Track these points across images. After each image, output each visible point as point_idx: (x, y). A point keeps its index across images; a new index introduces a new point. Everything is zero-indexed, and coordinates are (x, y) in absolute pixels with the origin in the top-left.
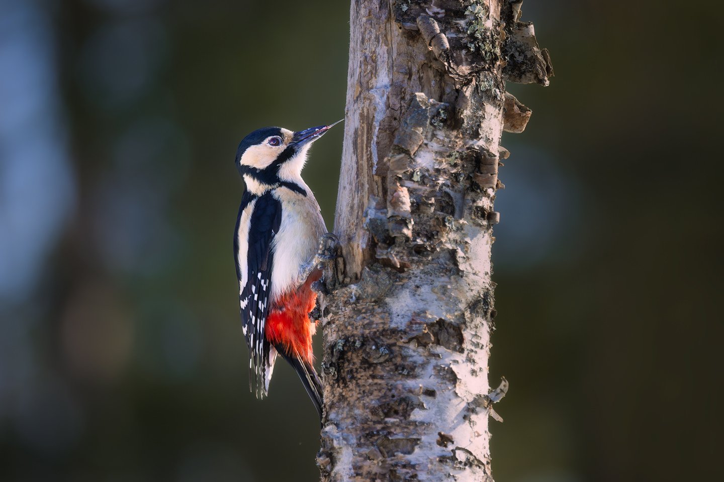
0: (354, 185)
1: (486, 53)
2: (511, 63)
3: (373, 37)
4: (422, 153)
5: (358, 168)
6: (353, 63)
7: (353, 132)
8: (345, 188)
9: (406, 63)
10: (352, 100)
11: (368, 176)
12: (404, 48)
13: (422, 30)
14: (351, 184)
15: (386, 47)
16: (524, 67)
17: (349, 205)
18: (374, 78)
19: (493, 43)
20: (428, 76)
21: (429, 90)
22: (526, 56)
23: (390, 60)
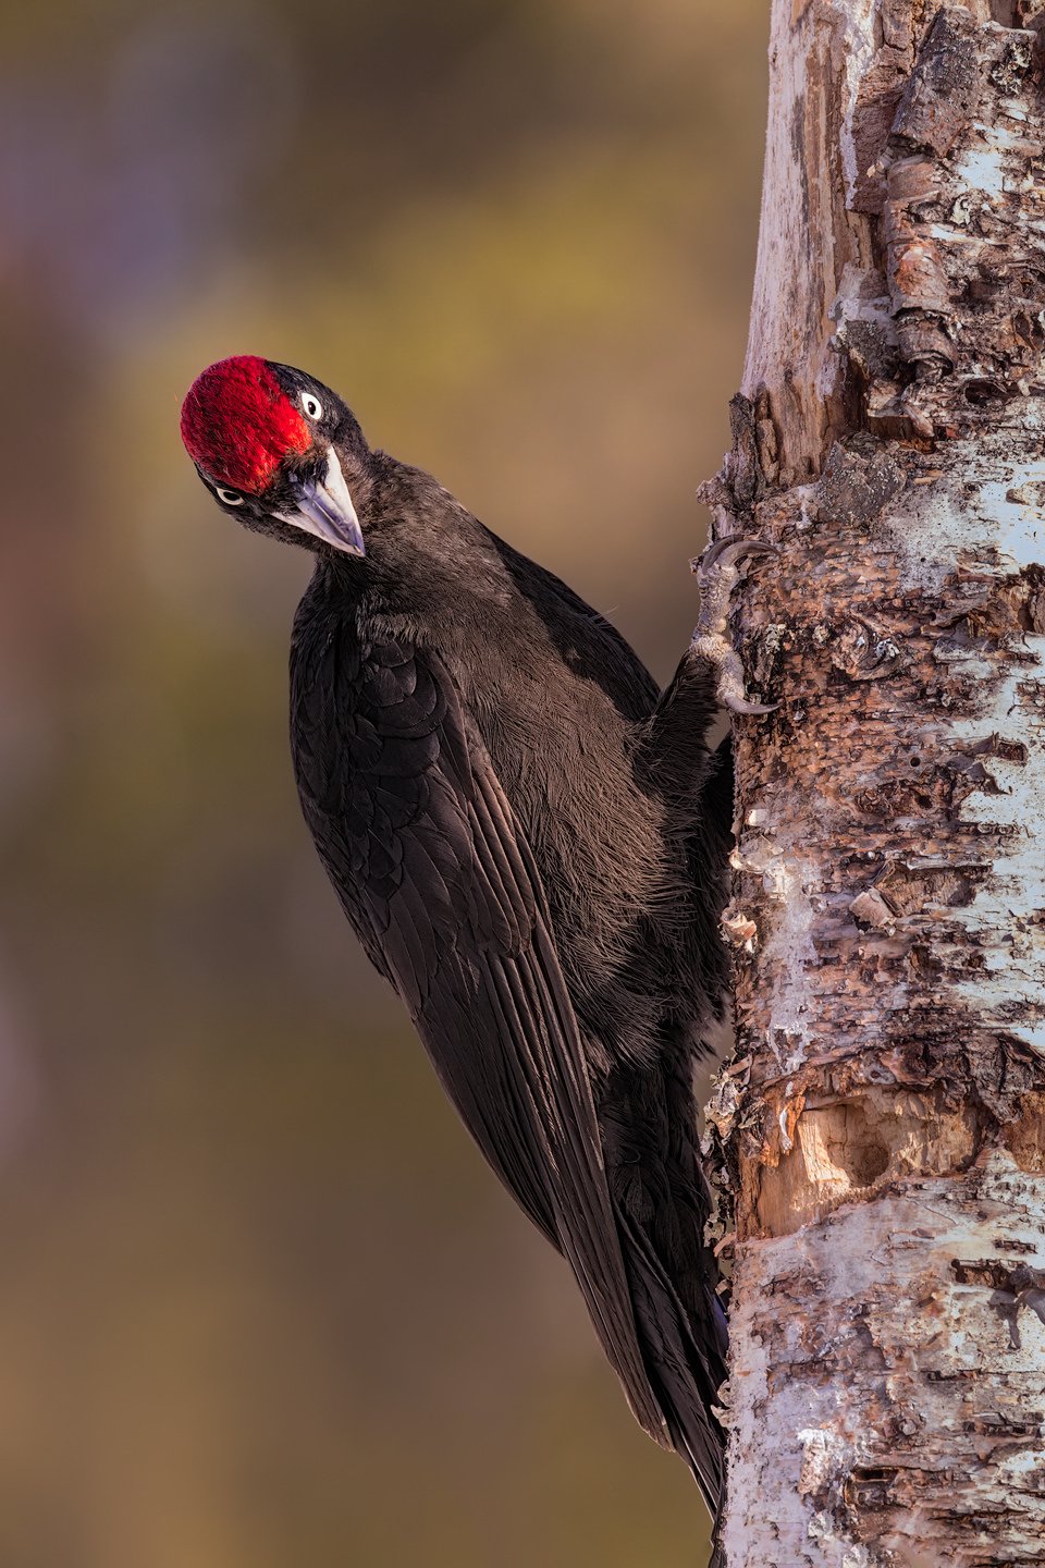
0: (797, 237)
4: (971, 153)
5: (805, 196)
7: (790, 108)
8: (773, 245)
10: (785, 29)
17: (787, 288)
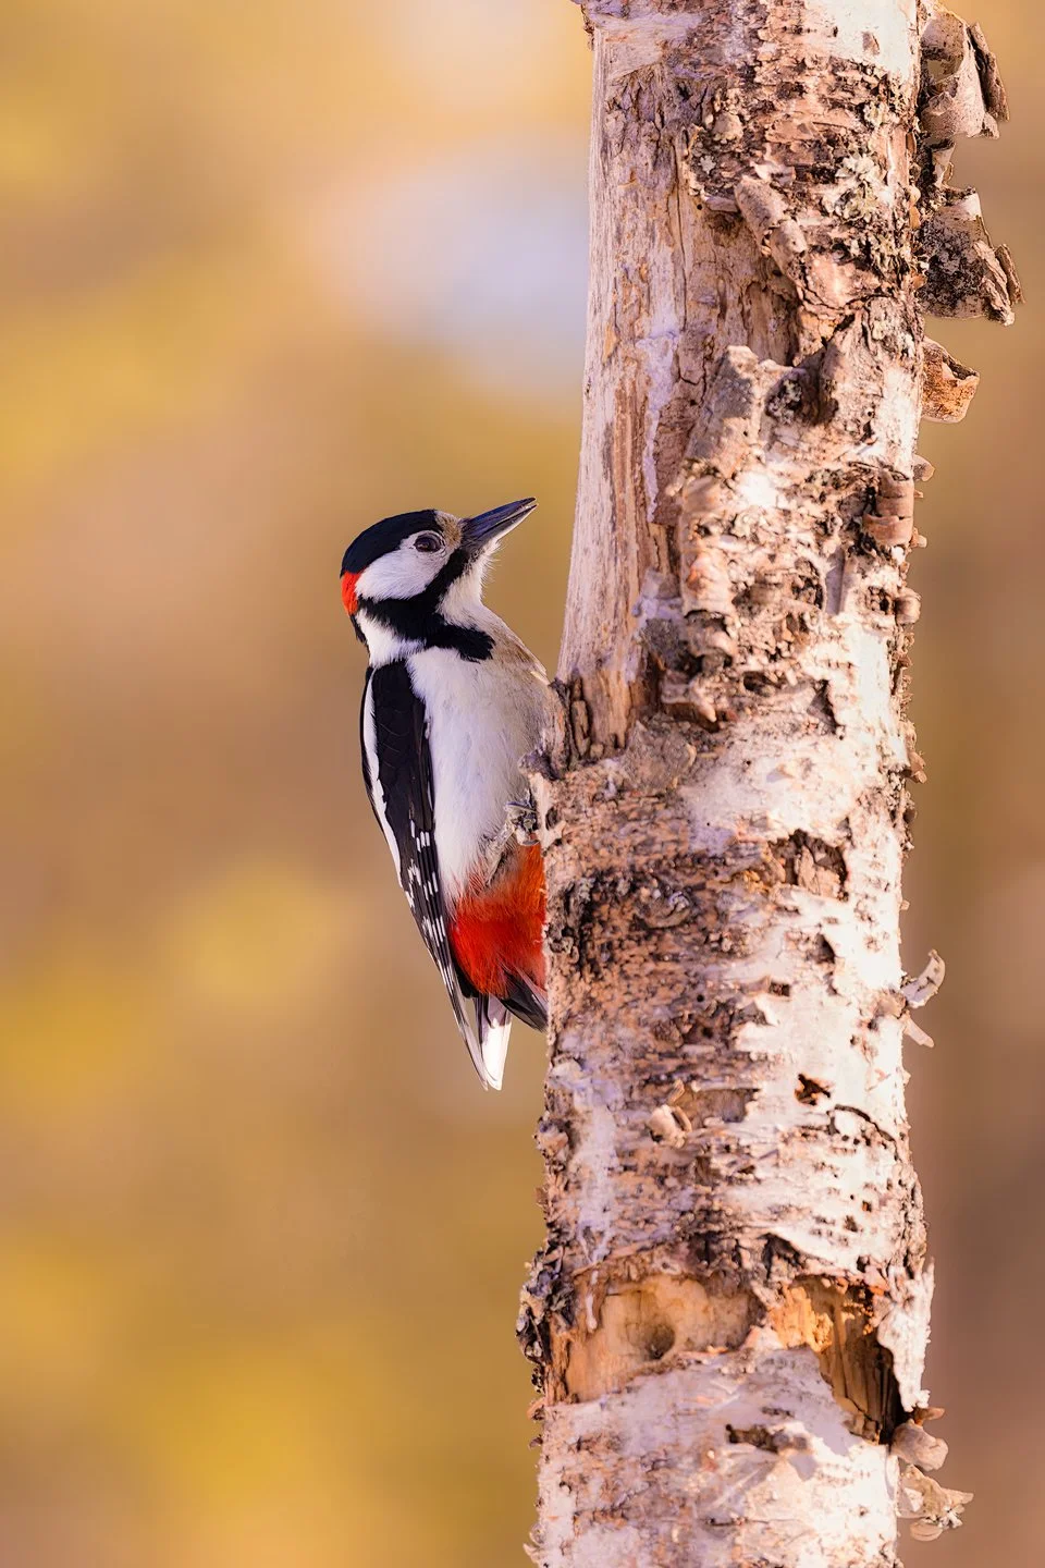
0: (606, 544)
1: (882, 257)
2: (934, 276)
3: (642, 226)
4: (751, 474)
5: (614, 509)
6: (598, 283)
7: (601, 432)
8: (585, 550)
9: (713, 282)
10: (597, 365)
11: (637, 525)
12: (708, 250)
13: (746, 213)
14: (599, 542)
15: (671, 250)
16: (962, 284)
17: (598, 588)
18: (645, 315)
19: (897, 234)
20: (760, 309)
21: (762, 339)
22: (964, 260)
23: (680, 276)
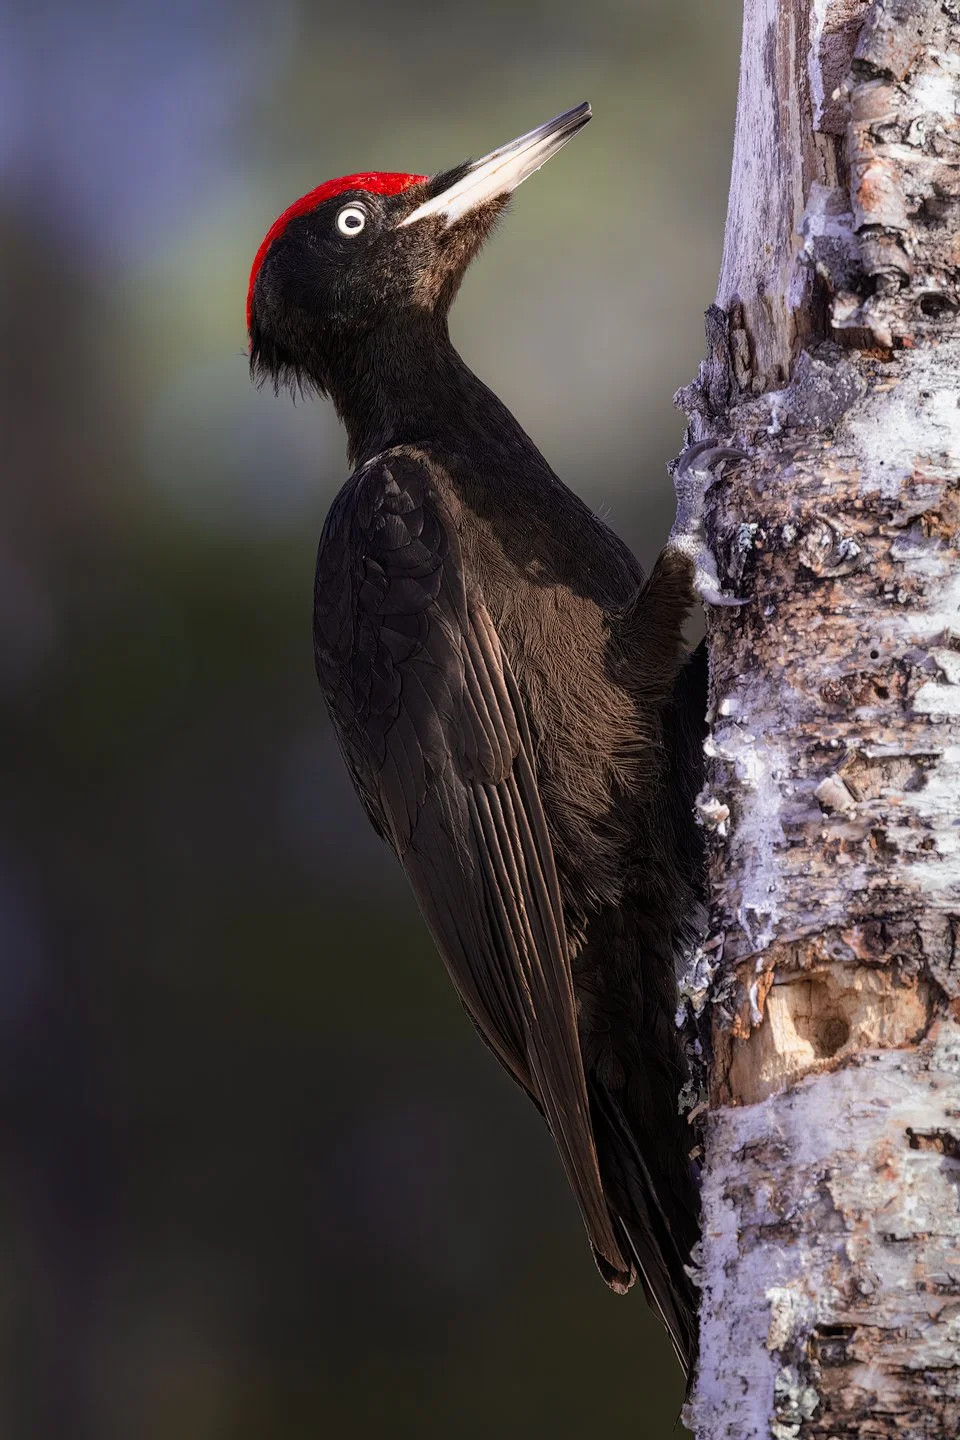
0: (769, 157)
5: (777, 117)
7: (763, 34)
11: (802, 134)
14: (761, 154)
17: (760, 205)
